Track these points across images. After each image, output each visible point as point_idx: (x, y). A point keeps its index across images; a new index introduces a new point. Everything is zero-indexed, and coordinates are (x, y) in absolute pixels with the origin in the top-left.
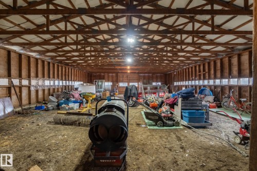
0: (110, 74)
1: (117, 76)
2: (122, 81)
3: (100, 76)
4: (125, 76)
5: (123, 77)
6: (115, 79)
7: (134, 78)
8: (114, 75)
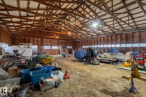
0: (36, 39)
1: (42, 41)
2: (46, 45)
3: (25, 39)
4: (48, 41)
5: (47, 42)
6: (39, 43)
7: (55, 43)
8: (39, 39)
